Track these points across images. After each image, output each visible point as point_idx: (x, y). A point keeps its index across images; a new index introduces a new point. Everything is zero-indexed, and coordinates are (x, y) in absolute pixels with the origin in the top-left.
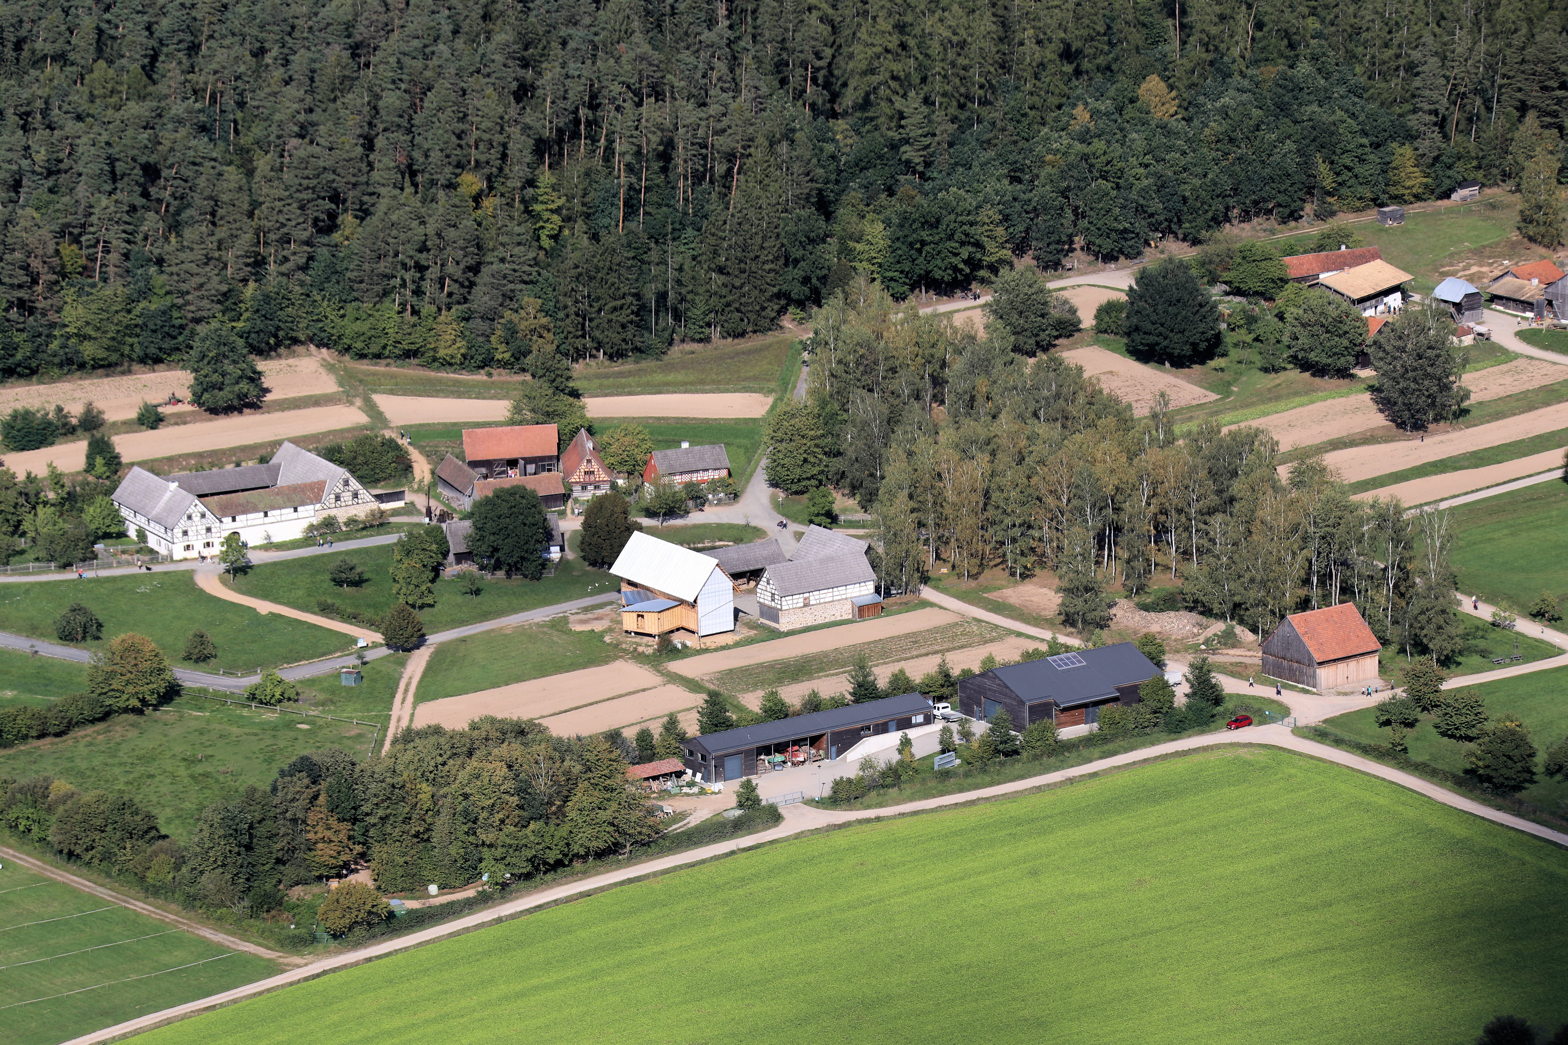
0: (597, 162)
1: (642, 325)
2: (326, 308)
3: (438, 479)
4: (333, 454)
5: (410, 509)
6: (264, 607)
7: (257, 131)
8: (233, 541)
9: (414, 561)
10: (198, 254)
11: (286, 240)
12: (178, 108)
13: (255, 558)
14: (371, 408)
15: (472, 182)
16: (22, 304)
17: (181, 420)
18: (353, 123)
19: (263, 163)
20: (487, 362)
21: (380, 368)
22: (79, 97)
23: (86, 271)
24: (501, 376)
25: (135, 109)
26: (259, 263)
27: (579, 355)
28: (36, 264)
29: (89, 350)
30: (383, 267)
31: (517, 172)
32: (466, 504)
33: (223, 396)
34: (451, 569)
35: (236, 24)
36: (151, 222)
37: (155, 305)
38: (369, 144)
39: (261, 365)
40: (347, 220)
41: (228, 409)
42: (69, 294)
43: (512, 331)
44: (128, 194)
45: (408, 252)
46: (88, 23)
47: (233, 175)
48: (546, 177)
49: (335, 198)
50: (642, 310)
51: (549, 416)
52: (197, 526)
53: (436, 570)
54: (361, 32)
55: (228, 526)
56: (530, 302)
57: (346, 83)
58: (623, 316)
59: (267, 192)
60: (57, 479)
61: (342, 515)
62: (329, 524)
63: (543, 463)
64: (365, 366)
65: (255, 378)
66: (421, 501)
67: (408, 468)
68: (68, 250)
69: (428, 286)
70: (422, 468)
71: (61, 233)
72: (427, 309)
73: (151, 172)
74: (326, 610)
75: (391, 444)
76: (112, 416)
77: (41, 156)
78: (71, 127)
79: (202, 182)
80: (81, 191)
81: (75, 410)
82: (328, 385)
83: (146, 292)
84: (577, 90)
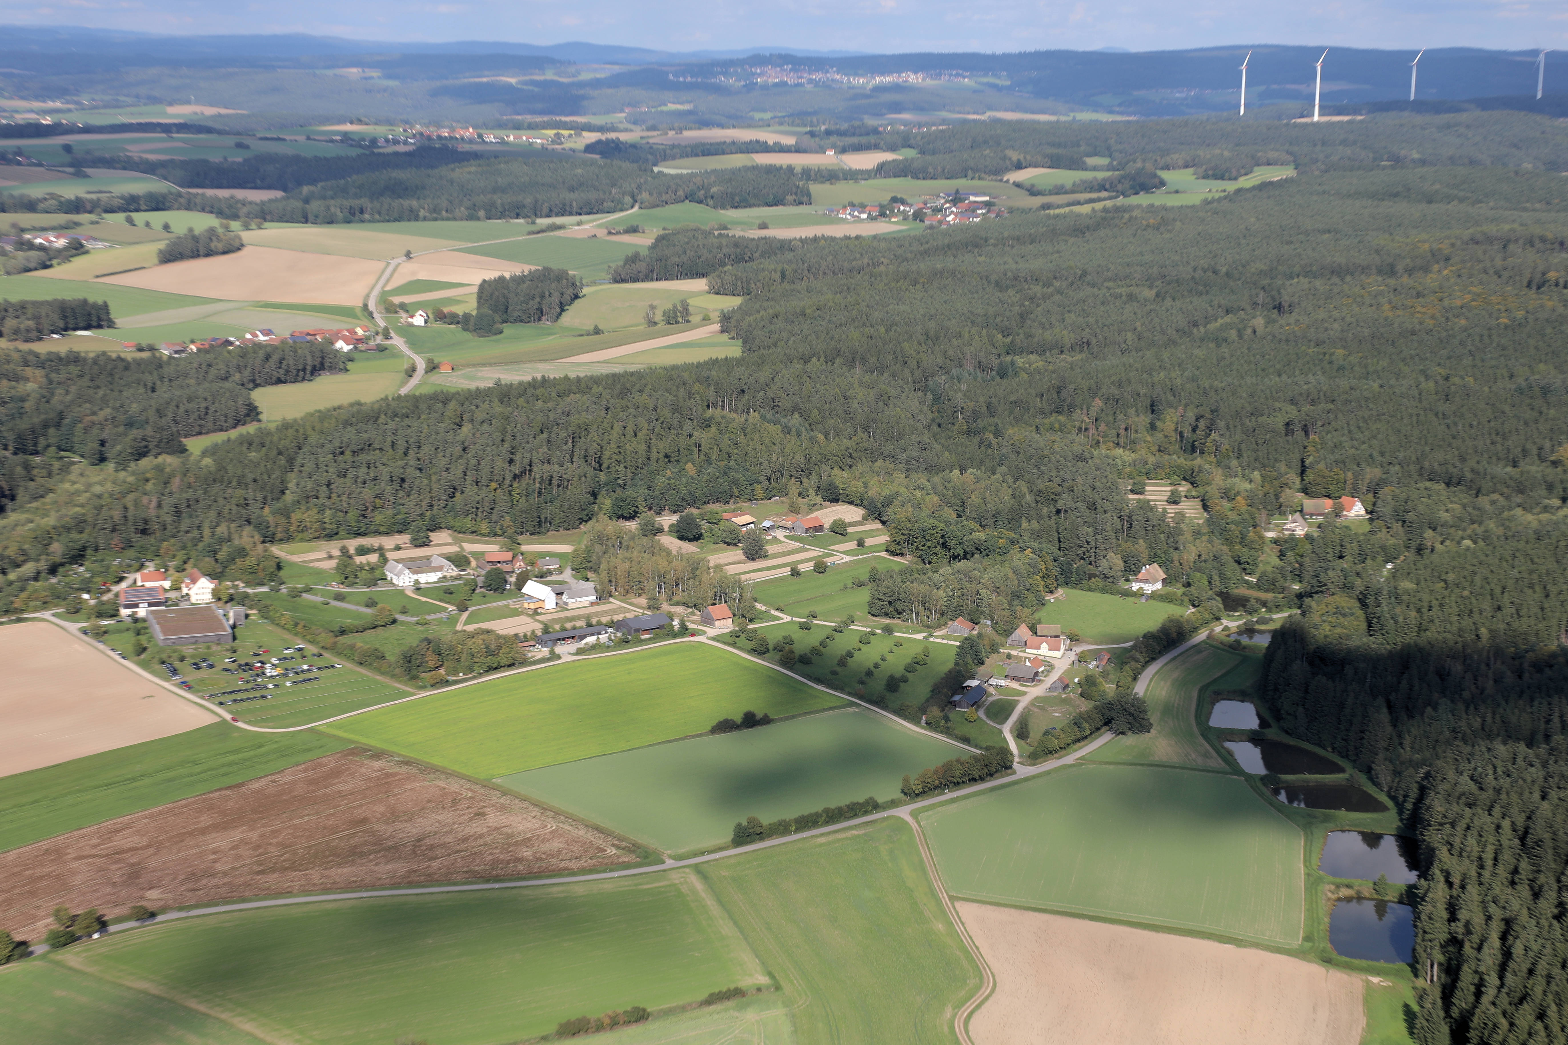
0: (531, 481)
1: (540, 526)
2: (450, 519)
3: (478, 566)
4: (448, 558)
5: (469, 574)
6: (424, 599)
7: (434, 470)
8: (417, 582)
9: (467, 588)
10: (413, 503)
11: (439, 500)
12: (412, 463)
13: (423, 586)
14: (461, 547)
15: (494, 485)
16: (364, 516)
17: (406, 548)
18: (461, 468)
19: (434, 478)
20: (495, 535)
21: (465, 536)
22: (384, 460)
23: (382, 507)
24: (499, 539)
25: (400, 463)
26: (432, 506)
27: (522, 533)
28: (368, 505)
29: (382, 529)
30: (467, 507)
31: (507, 482)
32: (483, 572)
33: (418, 542)
34: (478, 590)
35: (431, 440)
36: (401, 494)
37: (401, 517)
38: (465, 474)
39: (430, 534)
40: (458, 495)
41: (420, 546)
42: (377, 513)
43: (502, 526)
44: (396, 486)
45: (474, 504)
46: (389, 439)
47: (425, 481)
48: (516, 484)
49: (455, 489)
50: (540, 522)
51: (510, 550)
52: (407, 577)
53: (474, 590)
54: (466, 444)
55: (416, 577)
56: (507, 518)
57: (461, 457)
58: (535, 523)
59: (435, 486)
60: (369, 564)
61: (448, 575)
62: (445, 577)
63: (507, 562)
64: (460, 535)
65: (428, 537)
66: (472, 572)
67: (469, 563)
68: (377, 501)
69: (479, 513)
70: (474, 563)
71: (376, 496)
72: (478, 519)
73: (403, 480)
74: (441, 600)
75: (465, 556)
76: (387, 547)
77: (372, 475)
78: (382, 467)
79: (416, 483)
80: (383, 484)
81: (376, 545)
82: (450, 540)
83: (398, 513)
84: (526, 461)
